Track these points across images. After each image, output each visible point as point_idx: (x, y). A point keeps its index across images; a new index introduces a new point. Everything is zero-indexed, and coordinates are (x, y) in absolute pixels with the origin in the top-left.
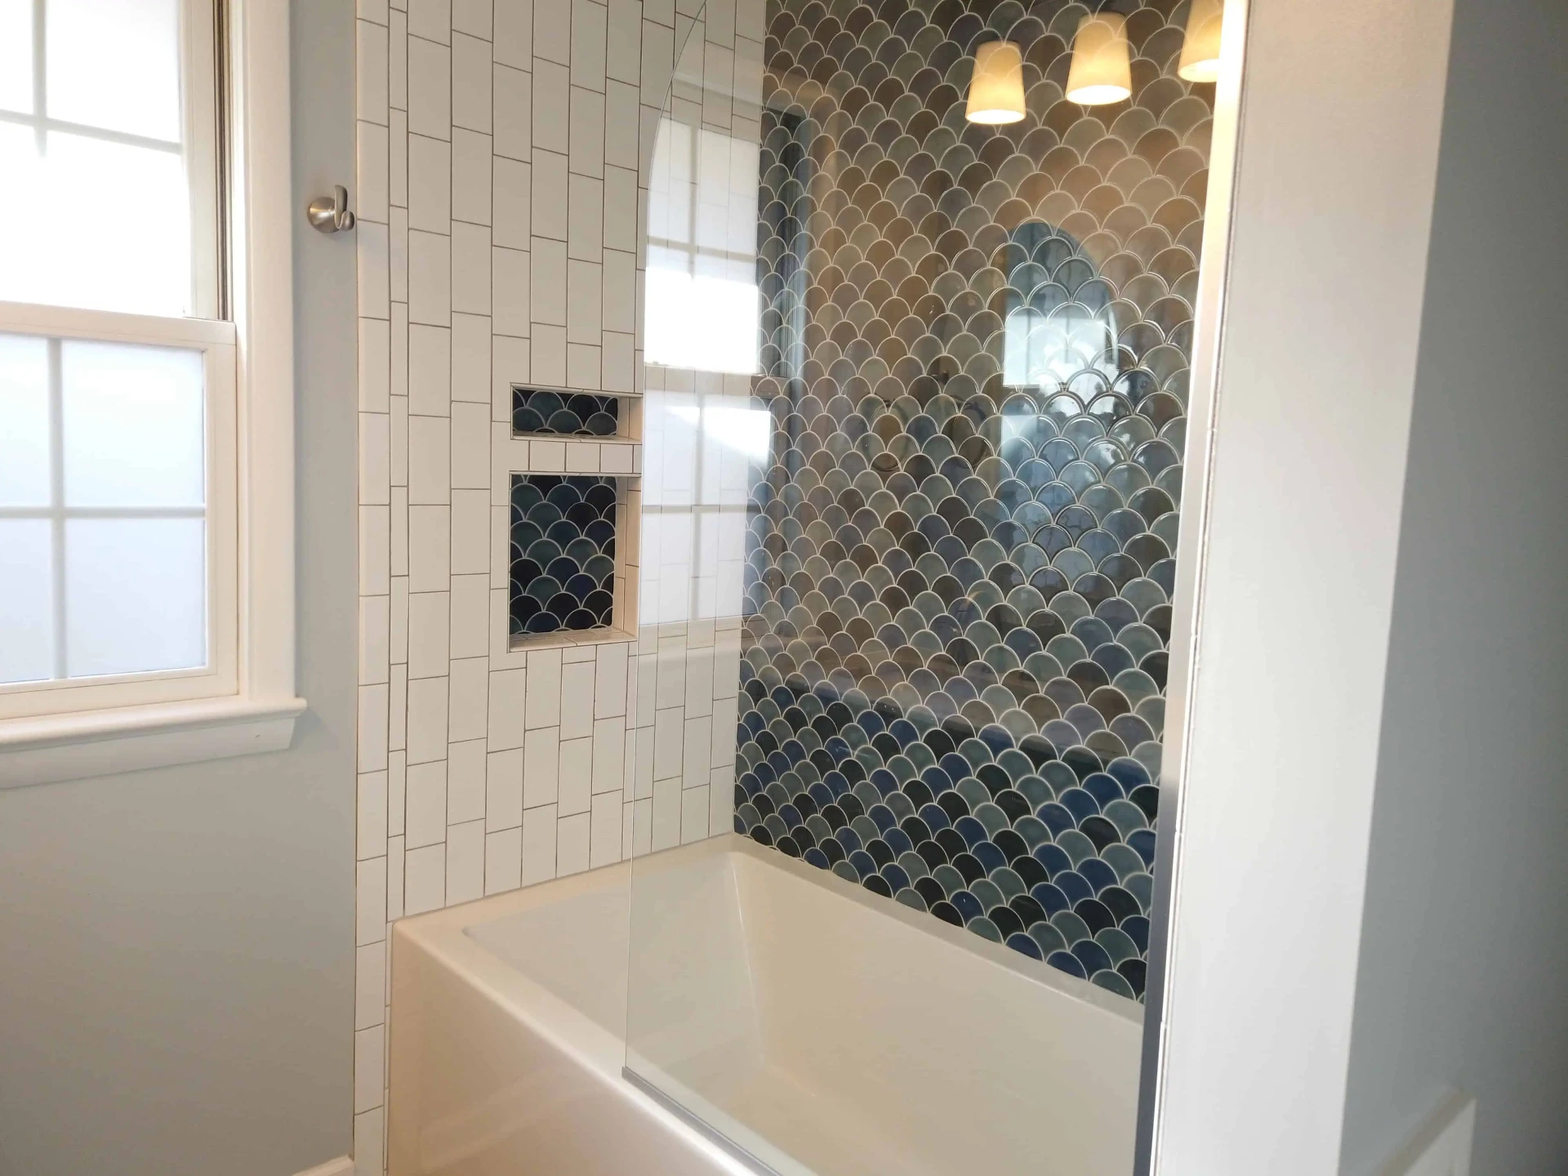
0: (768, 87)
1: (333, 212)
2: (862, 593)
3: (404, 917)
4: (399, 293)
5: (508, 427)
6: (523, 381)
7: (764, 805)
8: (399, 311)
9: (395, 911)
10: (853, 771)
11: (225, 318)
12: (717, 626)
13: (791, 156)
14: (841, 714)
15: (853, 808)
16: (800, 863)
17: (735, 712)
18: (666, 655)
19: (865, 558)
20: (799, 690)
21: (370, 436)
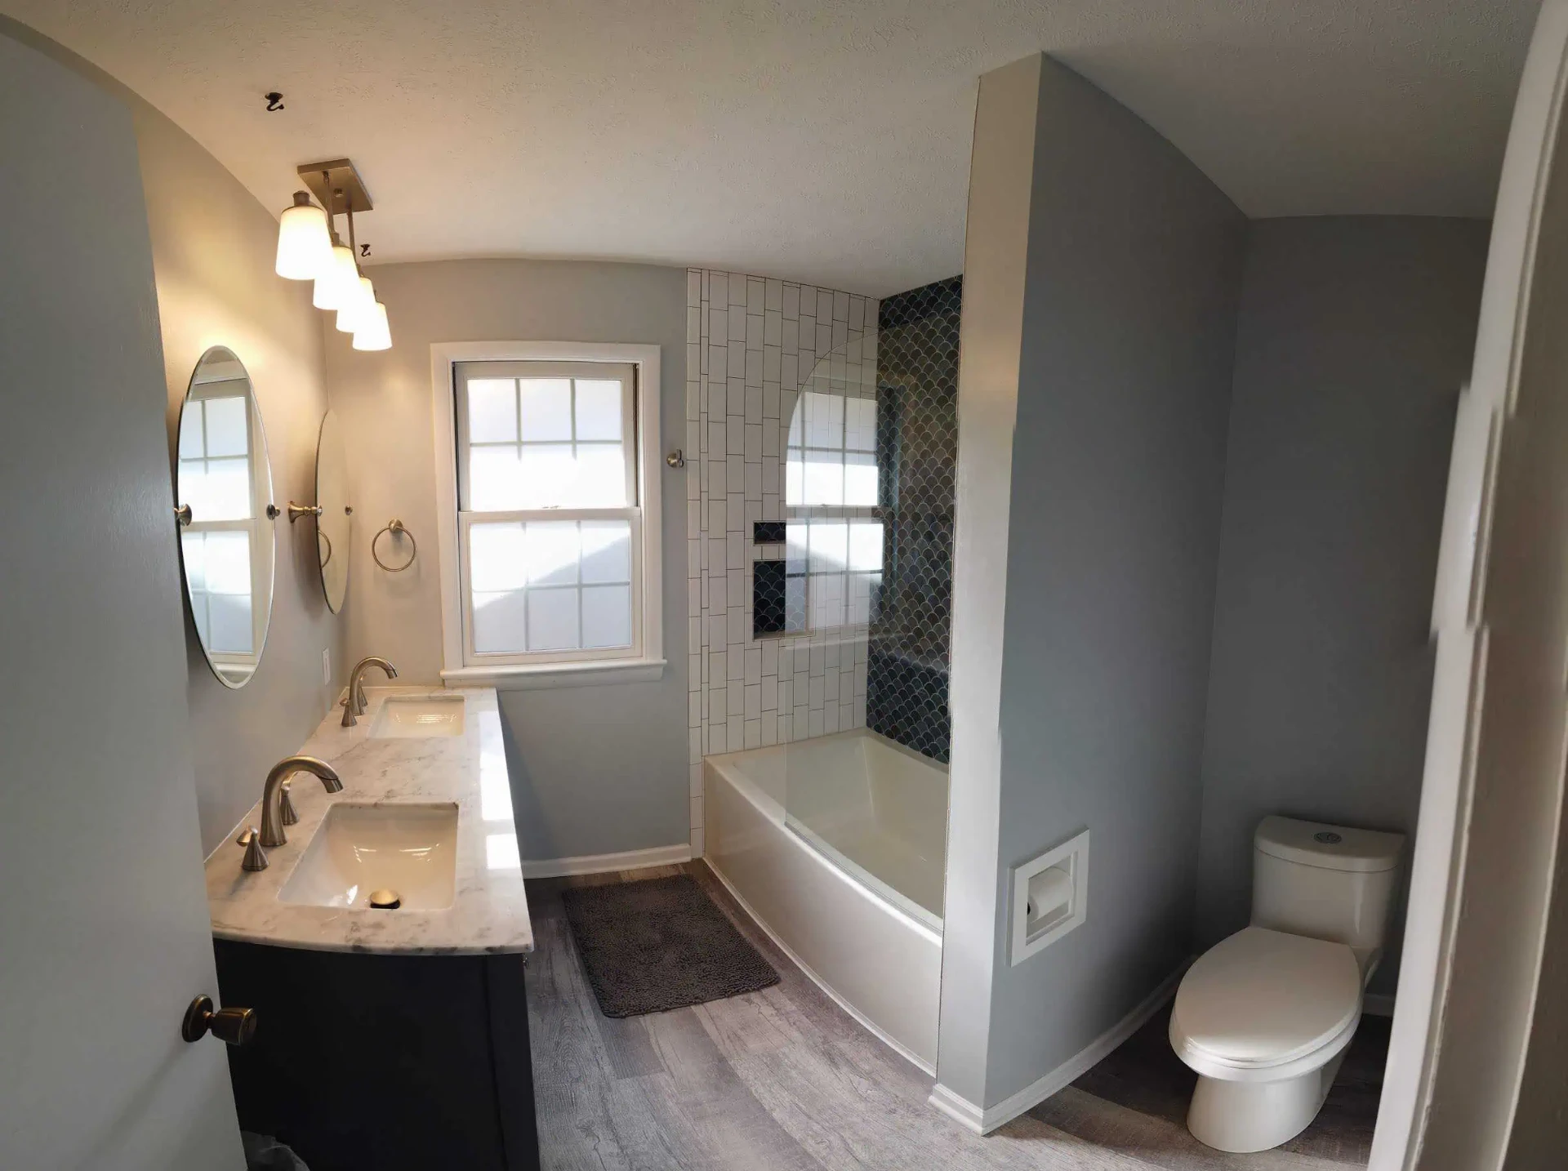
0: (879, 379)
1: (676, 460)
2: (920, 616)
3: (708, 755)
4: (704, 488)
5: (752, 541)
6: (759, 520)
7: (879, 714)
8: (704, 496)
9: (705, 752)
10: (917, 700)
11: (637, 505)
12: (856, 629)
13: (889, 409)
14: (910, 673)
15: (917, 717)
16: (894, 742)
17: (866, 670)
18: (829, 643)
19: (920, 599)
20: (893, 660)
21: (693, 548)
